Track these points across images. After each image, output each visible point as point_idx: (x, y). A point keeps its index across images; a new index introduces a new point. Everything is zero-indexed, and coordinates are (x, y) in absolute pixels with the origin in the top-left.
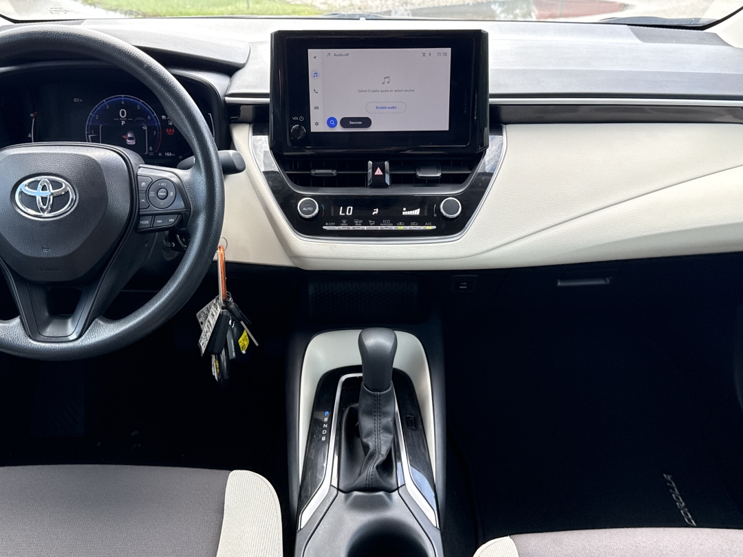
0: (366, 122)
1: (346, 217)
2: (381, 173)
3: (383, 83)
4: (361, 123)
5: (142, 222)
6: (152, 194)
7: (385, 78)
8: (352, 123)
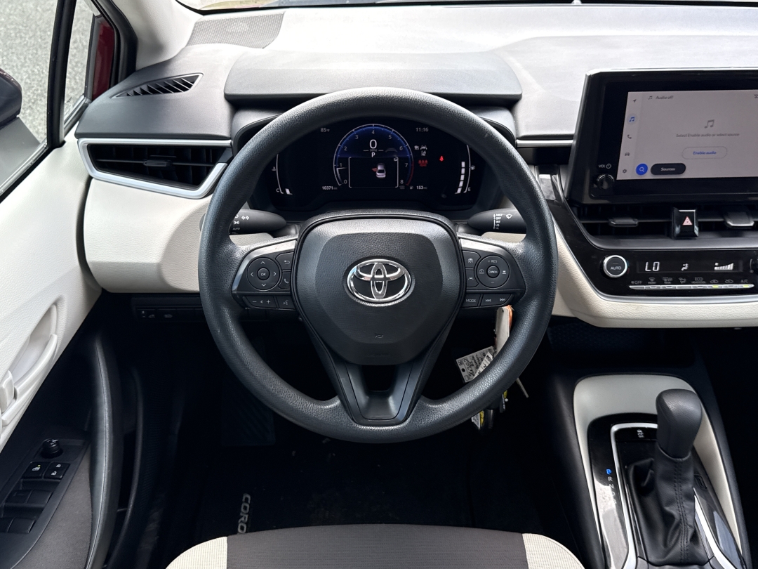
0: (681, 168)
1: (652, 274)
2: (690, 223)
3: (706, 127)
4: (674, 169)
5: (468, 300)
6: (481, 272)
7: (709, 121)
8: (665, 169)
